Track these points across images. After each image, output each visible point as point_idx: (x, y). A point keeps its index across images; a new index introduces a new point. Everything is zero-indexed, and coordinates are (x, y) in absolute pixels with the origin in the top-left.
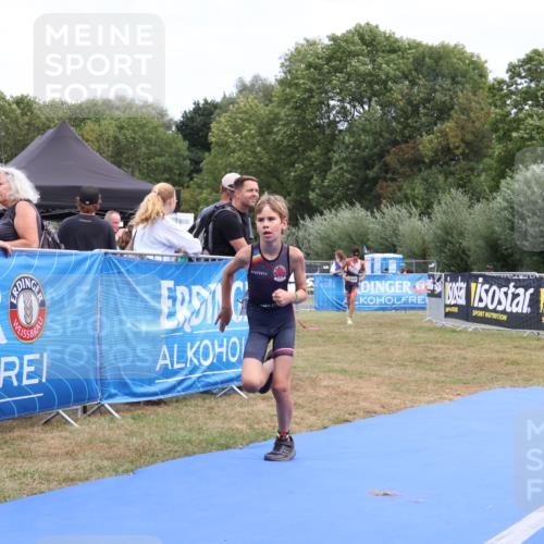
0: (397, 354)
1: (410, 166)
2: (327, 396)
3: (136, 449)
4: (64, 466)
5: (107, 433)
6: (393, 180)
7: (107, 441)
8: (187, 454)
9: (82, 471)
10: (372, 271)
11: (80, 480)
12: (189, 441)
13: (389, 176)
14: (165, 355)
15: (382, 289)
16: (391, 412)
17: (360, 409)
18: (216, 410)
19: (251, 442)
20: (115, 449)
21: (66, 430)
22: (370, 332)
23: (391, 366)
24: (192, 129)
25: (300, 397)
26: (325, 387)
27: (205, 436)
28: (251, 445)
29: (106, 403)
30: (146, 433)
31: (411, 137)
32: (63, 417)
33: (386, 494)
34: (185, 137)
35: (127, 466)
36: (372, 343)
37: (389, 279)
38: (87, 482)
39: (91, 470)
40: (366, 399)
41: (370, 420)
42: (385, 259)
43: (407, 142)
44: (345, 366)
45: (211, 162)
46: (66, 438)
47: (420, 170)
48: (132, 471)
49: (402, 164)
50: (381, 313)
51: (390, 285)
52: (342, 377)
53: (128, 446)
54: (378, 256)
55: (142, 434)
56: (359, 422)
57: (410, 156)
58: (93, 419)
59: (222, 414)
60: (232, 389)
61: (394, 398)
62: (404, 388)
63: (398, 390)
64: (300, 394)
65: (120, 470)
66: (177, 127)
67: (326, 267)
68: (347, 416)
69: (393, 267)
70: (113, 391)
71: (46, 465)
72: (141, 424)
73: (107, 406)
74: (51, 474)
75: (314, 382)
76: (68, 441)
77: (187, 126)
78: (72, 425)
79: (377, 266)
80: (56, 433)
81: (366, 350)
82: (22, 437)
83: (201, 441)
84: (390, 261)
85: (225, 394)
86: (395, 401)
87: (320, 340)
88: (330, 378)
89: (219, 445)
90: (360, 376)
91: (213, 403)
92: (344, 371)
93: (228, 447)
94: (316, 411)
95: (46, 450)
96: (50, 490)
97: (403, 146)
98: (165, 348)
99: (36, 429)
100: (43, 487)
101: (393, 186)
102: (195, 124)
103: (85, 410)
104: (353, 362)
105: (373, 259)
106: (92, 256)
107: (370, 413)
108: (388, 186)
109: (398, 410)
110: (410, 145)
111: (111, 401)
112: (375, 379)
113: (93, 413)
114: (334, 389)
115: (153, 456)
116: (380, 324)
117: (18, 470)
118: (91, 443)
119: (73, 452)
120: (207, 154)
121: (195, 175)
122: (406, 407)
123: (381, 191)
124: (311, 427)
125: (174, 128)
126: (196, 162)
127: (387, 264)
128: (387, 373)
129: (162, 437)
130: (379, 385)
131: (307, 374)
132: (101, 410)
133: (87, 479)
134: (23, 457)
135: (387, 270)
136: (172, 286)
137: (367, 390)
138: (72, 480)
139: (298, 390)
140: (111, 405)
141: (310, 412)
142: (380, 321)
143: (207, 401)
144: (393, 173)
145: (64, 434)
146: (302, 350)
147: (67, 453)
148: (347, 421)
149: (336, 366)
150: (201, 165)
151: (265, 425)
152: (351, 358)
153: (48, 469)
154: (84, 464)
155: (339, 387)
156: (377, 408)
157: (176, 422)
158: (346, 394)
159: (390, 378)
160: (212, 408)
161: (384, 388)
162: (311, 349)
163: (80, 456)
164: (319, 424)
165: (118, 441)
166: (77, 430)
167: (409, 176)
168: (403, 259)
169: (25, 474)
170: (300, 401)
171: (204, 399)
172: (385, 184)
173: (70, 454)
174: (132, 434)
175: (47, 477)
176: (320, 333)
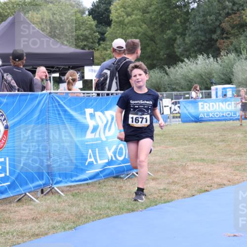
0: (235, 148)
1: (237, 29)
2: (193, 176)
3: (76, 214)
4: (31, 227)
5: (57, 205)
6: (227, 38)
7: (58, 210)
8: (108, 216)
9: (43, 229)
10: (217, 97)
11: (42, 235)
12: (109, 208)
13: (225, 35)
14: (90, 156)
15: (224, 107)
16: (234, 184)
17: (214, 183)
18: (124, 188)
19: (148, 207)
20: (63, 215)
21: (31, 204)
22: (218, 134)
23: (233, 156)
24: (98, 13)
25: (176, 177)
26: (191, 170)
27: (118, 205)
28: (147, 209)
29: (55, 187)
30: (81, 204)
31: (238, 10)
32: (29, 197)
33: (235, 236)
34: (94, 18)
35: (71, 225)
36: (219, 142)
37: (228, 101)
38: (46, 236)
39: (49, 229)
40: (218, 177)
41: (221, 190)
42: (224, 88)
43: (235, 13)
44: (204, 157)
45: (111, 33)
46: (31, 210)
47: (244, 31)
48: (74, 228)
49: (233, 28)
50: (223, 122)
51: (229, 105)
52: (202, 164)
53: (70, 213)
54: (220, 87)
55: (79, 205)
56: (214, 191)
57: (237, 22)
58: (48, 197)
59: (127, 190)
60: (133, 174)
61: (236, 175)
62: (242, 169)
63: (238, 170)
64: (175, 175)
65: (67, 227)
66: (89, 12)
67: (187, 96)
68: (207, 188)
69: (229, 93)
70: (59, 179)
71: (20, 226)
72: (78, 199)
73: (55, 188)
74: (24, 232)
75: (184, 168)
76: (32, 212)
77: (95, 11)
78: (34, 201)
79: (220, 93)
80: (25, 207)
81: (215, 146)
82: (4, 210)
83: (116, 208)
84: (228, 90)
85: (129, 178)
86: (237, 177)
87: (186, 141)
88: (194, 165)
89: (128, 210)
90: (213, 162)
91: (122, 184)
92: (202, 160)
93: (133, 211)
94: (187, 185)
95: (20, 217)
96: (24, 242)
97: (233, 16)
98: (90, 151)
99: (12, 205)
100: (20, 240)
101: (227, 42)
102: (100, 9)
103: (42, 192)
104: (208, 154)
105: (217, 89)
106: (41, 95)
107: (221, 185)
108: (224, 42)
109: (239, 183)
110: (237, 15)
111: (58, 185)
112: (222, 164)
113: (48, 193)
114: (197, 171)
115: (87, 218)
116: (224, 130)
117: (3, 230)
118: (47, 212)
119: (37, 217)
120: (108, 28)
121: (101, 42)
122: (244, 181)
123: (220, 46)
124: (184, 196)
125: (87, 13)
126: (102, 34)
127: (226, 92)
128: (230, 160)
129: (91, 206)
130: (225, 168)
131: (179, 163)
132: (52, 192)
133: (46, 234)
134: (6, 222)
135: (225, 95)
136: (93, 112)
137: (218, 171)
138: (37, 235)
139: (174, 173)
140: (58, 188)
141: (183, 186)
142: (223, 127)
143: (118, 182)
144: (227, 33)
145: (30, 207)
146: (175, 148)
147: (33, 219)
148: (207, 191)
149: (198, 157)
150: (105, 35)
151: (155, 196)
152: (207, 152)
153: (22, 229)
154: (44, 225)
155: (200, 170)
156: (225, 182)
157: (100, 196)
158: (205, 174)
159: (232, 163)
160: (121, 187)
161: (229, 170)
162: (180, 147)
163: (41, 220)
164: (189, 193)
165: (64, 210)
166: (38, 204)
167: (238, 35)
168: (236, 88)
169: (8, 233)
170: (176, 180)
171: (116, 181)
172: (222, 41)
173: (34, 219)
174: (72, 205)
175: (22, 234)
176: (186, 137)
